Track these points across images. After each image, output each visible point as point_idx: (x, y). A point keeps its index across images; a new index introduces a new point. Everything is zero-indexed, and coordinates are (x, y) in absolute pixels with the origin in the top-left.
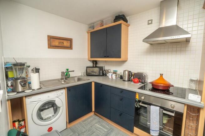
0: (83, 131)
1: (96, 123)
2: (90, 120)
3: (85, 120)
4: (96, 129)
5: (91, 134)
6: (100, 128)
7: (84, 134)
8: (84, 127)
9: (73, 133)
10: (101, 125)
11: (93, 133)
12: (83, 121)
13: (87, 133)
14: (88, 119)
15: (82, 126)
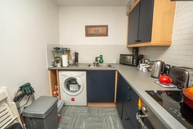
0: (95, 115)
1: (111, 116)
2: (109, 109)
3: (105, 108)
4: (106, 121)
5: (98, 121)
6: (110, 122)
7: (93, 118)
8: (98, 112)
9: (87, 111)
10: (115, 120)
11: (101, 122)
12: (103, 108)
13: (96, 119)
14: (108, 108)
15: (98, 111)
